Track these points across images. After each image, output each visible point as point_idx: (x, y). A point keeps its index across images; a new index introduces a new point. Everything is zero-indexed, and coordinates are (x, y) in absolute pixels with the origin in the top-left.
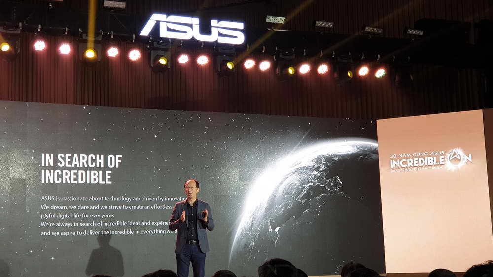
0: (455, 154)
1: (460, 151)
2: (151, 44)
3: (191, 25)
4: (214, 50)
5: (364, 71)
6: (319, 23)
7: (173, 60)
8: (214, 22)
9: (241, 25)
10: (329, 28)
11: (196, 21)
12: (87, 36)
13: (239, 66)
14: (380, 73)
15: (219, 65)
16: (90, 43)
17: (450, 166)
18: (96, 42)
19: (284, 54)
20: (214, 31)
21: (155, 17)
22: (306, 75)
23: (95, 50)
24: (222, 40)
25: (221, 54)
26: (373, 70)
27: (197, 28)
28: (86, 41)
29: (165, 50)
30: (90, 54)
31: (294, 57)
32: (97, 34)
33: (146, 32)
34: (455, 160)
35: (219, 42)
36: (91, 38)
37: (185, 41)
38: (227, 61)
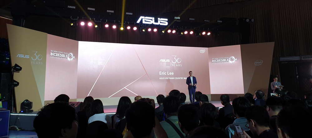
0: (232, 58)
1: (233, 57)
2: (140, 25)
3: (152, 20)
4: (159, 27)
5: (204, 33)
6: (190, 19)
7: (147, 30)
8: (159, 19)
9: (167, 20)
10: (193, 21)
11: (153, 18)
12: (121, 23)
13: (166, 32)
14: (209, 34)
15: (160, 31)
16: (122, 25)
17: (230, 62)
18: (124, 25)
19: (180, 28)
20: (159, 21)
21: (141, 17)
22: (186, 34)
23: (124, 27)
24: (161, 24)
25: (161, 28)
26: (207, 33)
27: (154, 20)
28: (121, 25)
29: (145, 27)
30: (122, 29)
31: (183, 29)
32: (124, 22)
33: (138, 22)
34: (232, 60)
35: (160, 24)
36: (122, 24)
37: (150, 24)
38: (163, 30)
